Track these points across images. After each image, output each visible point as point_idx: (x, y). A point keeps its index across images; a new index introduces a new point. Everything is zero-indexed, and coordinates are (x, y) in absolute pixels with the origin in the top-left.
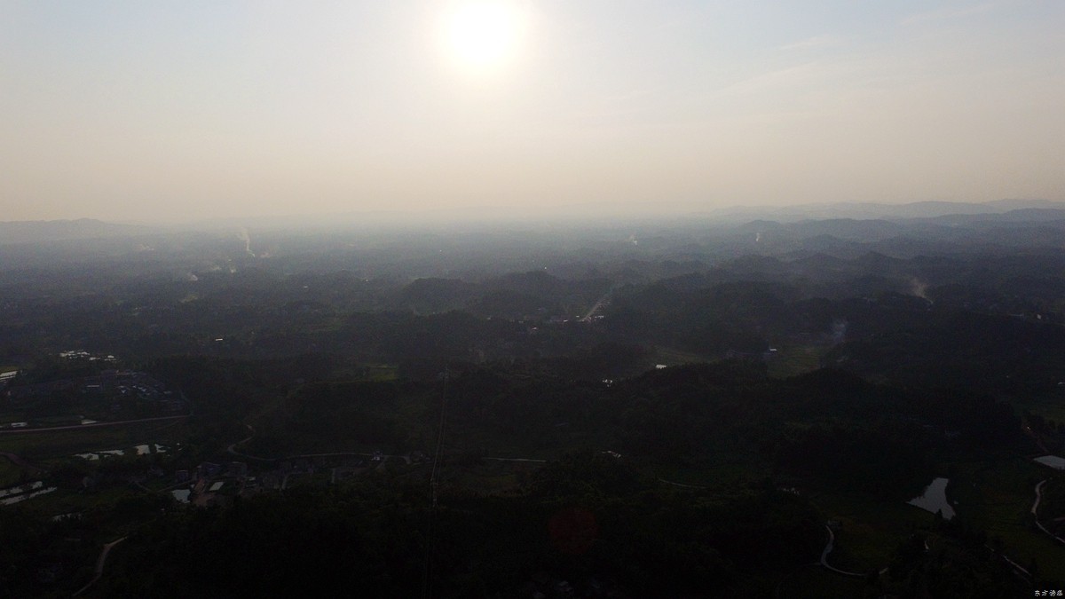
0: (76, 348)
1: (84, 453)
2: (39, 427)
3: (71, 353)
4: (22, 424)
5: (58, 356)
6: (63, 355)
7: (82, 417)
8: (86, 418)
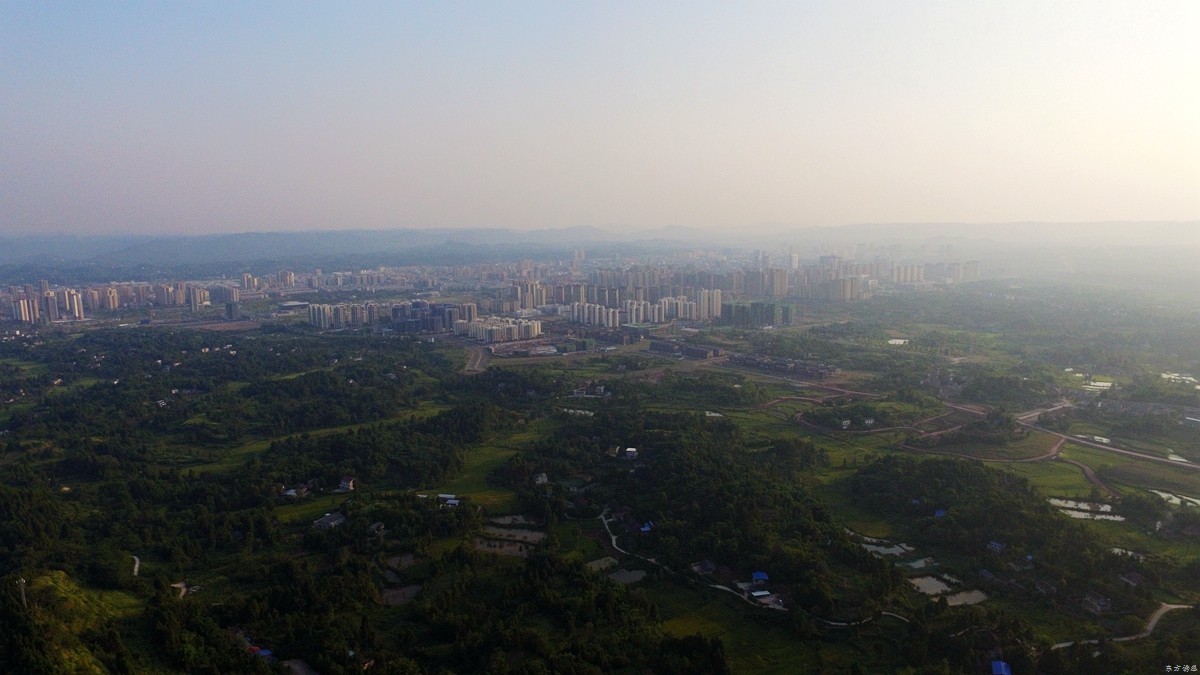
0: (1181, 370)
1: (1162, 491)
2: (1121, 449)
3: (1174, 376)
4: (1105, 440)
5: (1159, 377)
6: (1165, 376)
7: (1172, 451)
8: (1176, 453)
